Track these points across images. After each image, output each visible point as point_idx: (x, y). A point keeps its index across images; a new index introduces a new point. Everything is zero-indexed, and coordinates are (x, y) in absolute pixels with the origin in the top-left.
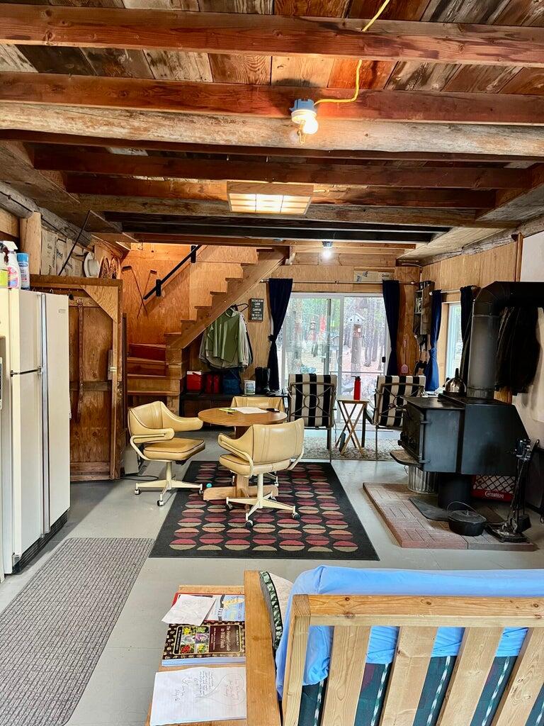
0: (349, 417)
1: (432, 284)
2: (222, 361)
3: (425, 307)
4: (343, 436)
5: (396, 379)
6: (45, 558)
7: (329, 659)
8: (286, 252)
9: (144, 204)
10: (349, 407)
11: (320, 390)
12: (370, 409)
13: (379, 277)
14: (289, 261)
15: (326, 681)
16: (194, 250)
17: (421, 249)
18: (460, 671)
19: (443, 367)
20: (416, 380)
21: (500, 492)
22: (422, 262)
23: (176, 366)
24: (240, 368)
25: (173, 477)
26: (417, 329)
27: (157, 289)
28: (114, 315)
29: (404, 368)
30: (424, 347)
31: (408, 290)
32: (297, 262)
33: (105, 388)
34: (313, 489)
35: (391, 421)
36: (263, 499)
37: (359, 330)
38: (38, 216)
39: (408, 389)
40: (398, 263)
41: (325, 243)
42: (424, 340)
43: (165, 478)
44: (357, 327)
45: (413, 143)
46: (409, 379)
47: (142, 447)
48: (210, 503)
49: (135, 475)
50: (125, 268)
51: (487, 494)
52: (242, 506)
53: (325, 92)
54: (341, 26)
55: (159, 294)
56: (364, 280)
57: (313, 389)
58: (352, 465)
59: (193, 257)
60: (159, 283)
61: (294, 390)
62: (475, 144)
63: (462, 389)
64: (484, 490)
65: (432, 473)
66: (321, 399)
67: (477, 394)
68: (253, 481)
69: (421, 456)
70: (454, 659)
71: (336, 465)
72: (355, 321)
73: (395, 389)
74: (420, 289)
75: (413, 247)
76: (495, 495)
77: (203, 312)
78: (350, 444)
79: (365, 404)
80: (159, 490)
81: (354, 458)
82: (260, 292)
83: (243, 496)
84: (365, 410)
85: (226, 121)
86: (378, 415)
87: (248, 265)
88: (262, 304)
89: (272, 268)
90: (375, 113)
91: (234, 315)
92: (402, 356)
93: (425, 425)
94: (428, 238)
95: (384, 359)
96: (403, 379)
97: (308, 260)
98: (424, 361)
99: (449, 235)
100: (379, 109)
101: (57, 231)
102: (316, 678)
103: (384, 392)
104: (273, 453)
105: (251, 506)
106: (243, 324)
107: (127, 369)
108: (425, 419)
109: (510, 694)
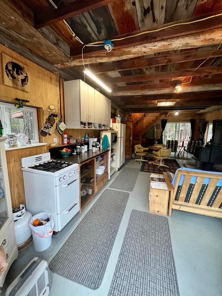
0: (181, 150)
1: (204, 120)
2: (150, 137)
3: (202, 125)
4: (179, 154)
5: (193, 141)
6: (122, 169)
7: (183, 181)
8: (167, 113)
9: (138, 106)
10: (181, 148)
11: (174, 143)
12: (186, 148)
13: (190, 118)
14: (167, 116)
15: (182, 185)
16: (145, 114)
17: (202, 111)
18: (208, 187)
19: (206, 140)
20: (199, 142)
21: (221, 168)
22: (202, 114)
23: (141, 138)
24: (154, 139)
25: (142, 159)
26: (199, 130)
27: (137, 123)
28: (132, 128)
29: (195, 139)
30: (201, 135)
31: (197, 121)
32: (169, 116)
33: (129, 142)
34: (172, 164)
35: (191, 151)
36: (161, 164)
37: (182, 131)
38: (118, 110)
39: (196, 144)
40: (195, 115)
41: (176, 111)
42: (201, 133)
43: (141, 159)
44: (181, 130)
45: (203, 89)
46: (197, 142)
47: (137, 152)
48: (150, 164)
49: (134, 158)
50: (131, 119)
51: (217, 169)
52: (157, 165)
53: (183, 82)
54: (189, 70)
55: (137, 124)
56: (185, 119)
57: (172, 143)
58: (180, 160)
59: (145, 116)
60: (137, 121)
61: (168, 143)
62: (219, 88)
63: (211, 144)
64: (216, 168)
65: (202, 162)
66: (174, 146)
67: (216, 145)
68: (159, 161)
69: (199, 158)
70: (207, 185)
71: (177, 160)
72: (181, 129)
73: (193, 144)
74: (201, 121)
75: (200, 111)
76: (219, 169)
77: (147, 127)
78: (180, 156)
79: (185, 147)
80: (140, 161)
81: (181, 159)
82: (159, 122)
83: (157, 163)
84: (184, 149)
85: (161, 90)
86: (188, 149)
87: (157, 117)
88: (160, 125)
89: (163, 117)
90: (195, 85)
91: (154, 127)
92: (195, 137)
93: (201, 151)
94: (204, 109)
95: (190, 138)
96: (195, 142)
97: (172, 115)
98: (201, 138)
99: (210, 108)
100: (195, 84)
101: (121, 112)
102: (181, 184)
103: (190, 144)
104: (164, 155)
105: (159, 165)
106: (156, 130)
107: (133, 139)
108: (201, 150)
109: (219, 194)
